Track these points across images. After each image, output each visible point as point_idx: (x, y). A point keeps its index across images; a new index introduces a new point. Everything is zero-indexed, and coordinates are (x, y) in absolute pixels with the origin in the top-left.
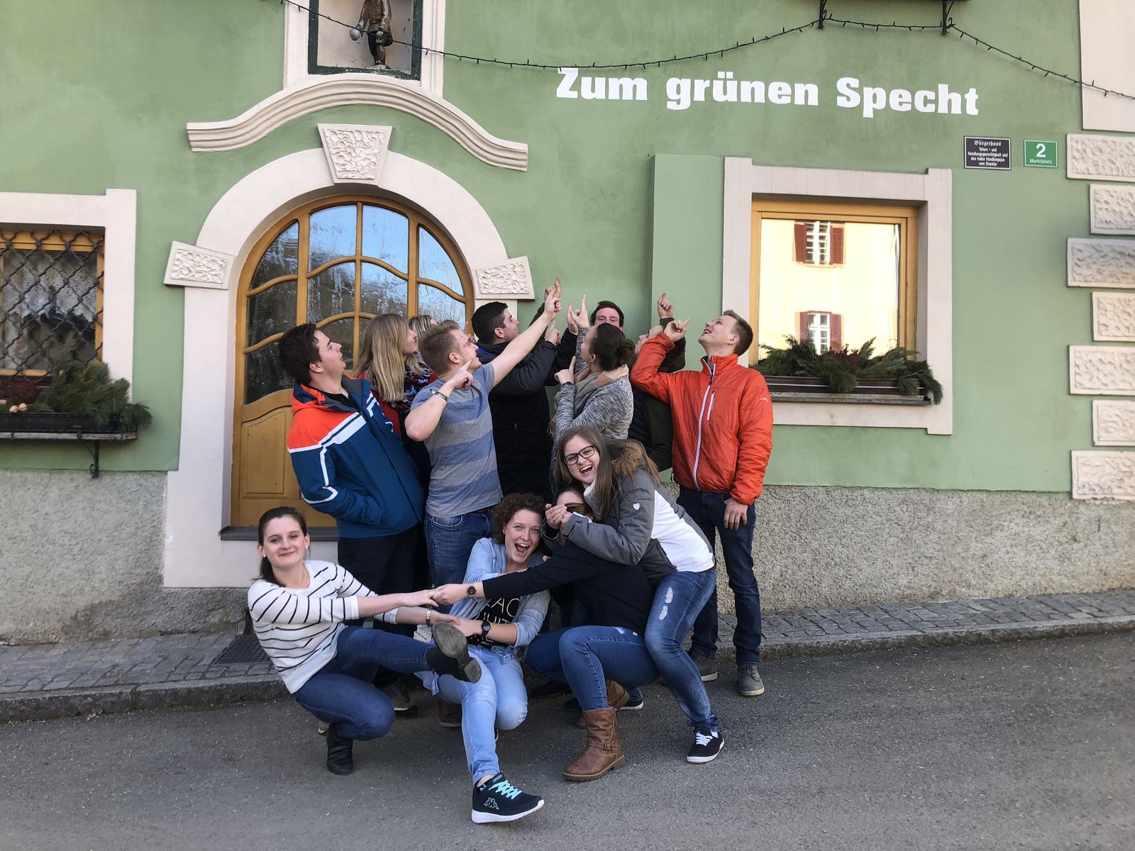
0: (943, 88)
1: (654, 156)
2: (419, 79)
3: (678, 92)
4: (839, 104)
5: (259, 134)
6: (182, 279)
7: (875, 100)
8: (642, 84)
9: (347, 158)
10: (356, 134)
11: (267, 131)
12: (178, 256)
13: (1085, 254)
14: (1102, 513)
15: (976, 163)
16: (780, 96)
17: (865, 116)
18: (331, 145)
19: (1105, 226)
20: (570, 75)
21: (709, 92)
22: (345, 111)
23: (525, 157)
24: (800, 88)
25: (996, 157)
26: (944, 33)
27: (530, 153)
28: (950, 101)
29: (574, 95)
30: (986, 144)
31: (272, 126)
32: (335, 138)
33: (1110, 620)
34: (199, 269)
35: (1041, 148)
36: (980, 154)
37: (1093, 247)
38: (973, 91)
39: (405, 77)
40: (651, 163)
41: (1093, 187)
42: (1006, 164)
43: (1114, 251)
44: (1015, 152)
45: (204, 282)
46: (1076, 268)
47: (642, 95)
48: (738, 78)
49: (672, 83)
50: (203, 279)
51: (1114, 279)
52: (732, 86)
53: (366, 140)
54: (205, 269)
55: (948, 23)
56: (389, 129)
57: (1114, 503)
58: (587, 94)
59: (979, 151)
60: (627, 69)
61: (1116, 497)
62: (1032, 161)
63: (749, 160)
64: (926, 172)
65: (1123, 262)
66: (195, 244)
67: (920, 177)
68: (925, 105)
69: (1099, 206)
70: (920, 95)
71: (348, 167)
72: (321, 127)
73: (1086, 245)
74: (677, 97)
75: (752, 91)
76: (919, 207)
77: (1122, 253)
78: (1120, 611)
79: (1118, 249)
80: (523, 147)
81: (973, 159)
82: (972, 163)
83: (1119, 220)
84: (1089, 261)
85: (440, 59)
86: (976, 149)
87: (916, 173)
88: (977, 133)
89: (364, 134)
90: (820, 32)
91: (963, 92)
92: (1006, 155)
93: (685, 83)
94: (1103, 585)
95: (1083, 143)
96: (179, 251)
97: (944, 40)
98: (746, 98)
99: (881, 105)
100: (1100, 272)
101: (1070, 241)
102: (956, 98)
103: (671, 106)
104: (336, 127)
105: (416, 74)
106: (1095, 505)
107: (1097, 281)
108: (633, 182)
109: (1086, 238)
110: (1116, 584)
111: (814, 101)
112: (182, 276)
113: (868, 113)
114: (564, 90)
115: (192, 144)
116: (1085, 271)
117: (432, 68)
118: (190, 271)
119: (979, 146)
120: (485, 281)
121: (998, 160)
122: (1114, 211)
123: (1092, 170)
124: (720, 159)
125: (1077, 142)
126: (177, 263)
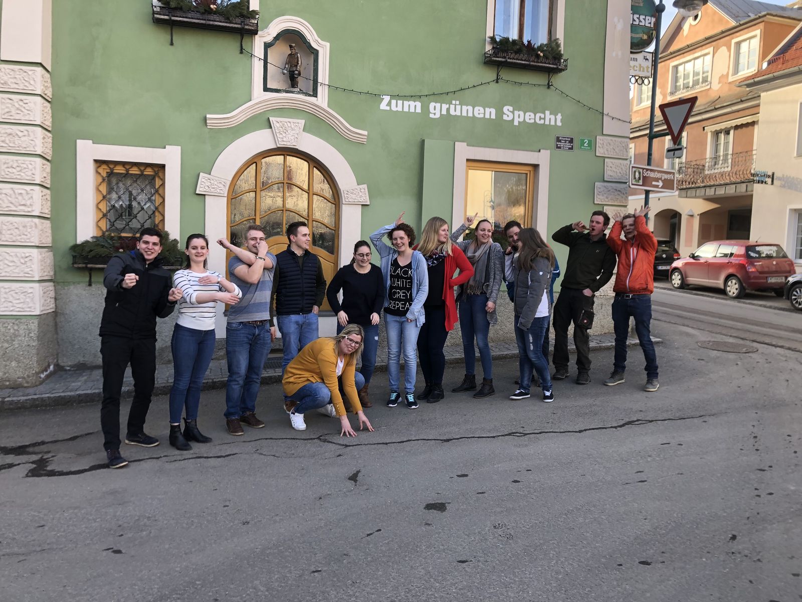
0: (547, 113)
1: (424, 140)
2: (316, 97)
3: (435, 109)
4: (504, 118)
5: (240, 121)
6: (205, 191)
7: (519, 117)
8: (419, 104)
9: (284, 135)
10: (288, 123)
11: (244, 119)
12: (203, 180)
13: (602, 190)
14: (603, 301)
15: (560, 148)
16: (479, 114)
17: (515, 124)
18: (276, 128)
19: (610, 177)
20: (387, 99)
21: (448, 110)
22: (281, 111)
23: (366, 137)
24: (488, 110)
25: (568, 145)
26: (549, 88)
27: (368, 136)
28: (550, 119)
29: (388, 108)
30: (564, 139)
31: (246, 117)
32: (278, 125)
33: (604, 345)
34: (213, 186)
35: (586, 142)
36: (562, 144)
37: (605, 187)
38: (559, 114)
39: (310, 95)
40: (423, 141)
41: (606, 160)
42: (571, 148)
43: (613, 188)
44: (576, 143)
45: (216, 193)
46: (598, 196)
47: (419, 110)
48: (461, 104)
49: (432, 105)
50: (216, 191)
51: (613, 201)
52: (458, 107)
53: (293, 127)
54: (216, 187)
55: (550, 84)
56: (303, 121)
57: (608, 297)
58: (394, 108)
59: (561, 142)
60: (412, 97)
61: (609, 295)
62: (582, 147)
63: (466, 144)
64: (540, 151)
65: (616, 193)
66: (210, 174)
67: (537, 153)
68: (540, 120)
69: (608, 168)
70: (538, 115)
71: (284, 139)
72: (271, 119)
73: (602, 186)
74: (434, 112)
75: (467, 111)
76: (536, 167)
77: (616, 190)
78: (608, 341)
79: (615, 188)
80: (365, 133)
81: (559, 146)
82: (558, 147)
83: (616, 176)
84: (603, 192)
85: (327, 87)
86: (560, 141)
87: (535, 151)
88: (561, 134)
89: (292, 124)
90: (496, 84)
91: (556, 115)
92: (572, 144)
93: (438, 105)
94: (602, 332)
95: (603, 140)
96: (204, 178)
97: (548, 90)
98: (464, 114)
99: (521, 120)
100: (607, 198)
101: (596, 183)
102: (553, 117)
103: (431, 116)
104: (279, 119)
105: (315, 94)
106: (601, 298)
107: (606, 202)
108: (415, 151)
109: (602, 182)
110: (607, 331)
111: (493, 117)
112: (205, 190)
113: (516, 123)
114: (383, 106)
115: (208, 124)
116: (601, 197)
117: (323, 91)
118: (209, 187)
119: (561, 140)
120: (347, 196)
121: (569, 147)
122: (614, 171)
123: (606, 152)
124: (452, 143)
125: (601, 140)
126: (202, 183)
